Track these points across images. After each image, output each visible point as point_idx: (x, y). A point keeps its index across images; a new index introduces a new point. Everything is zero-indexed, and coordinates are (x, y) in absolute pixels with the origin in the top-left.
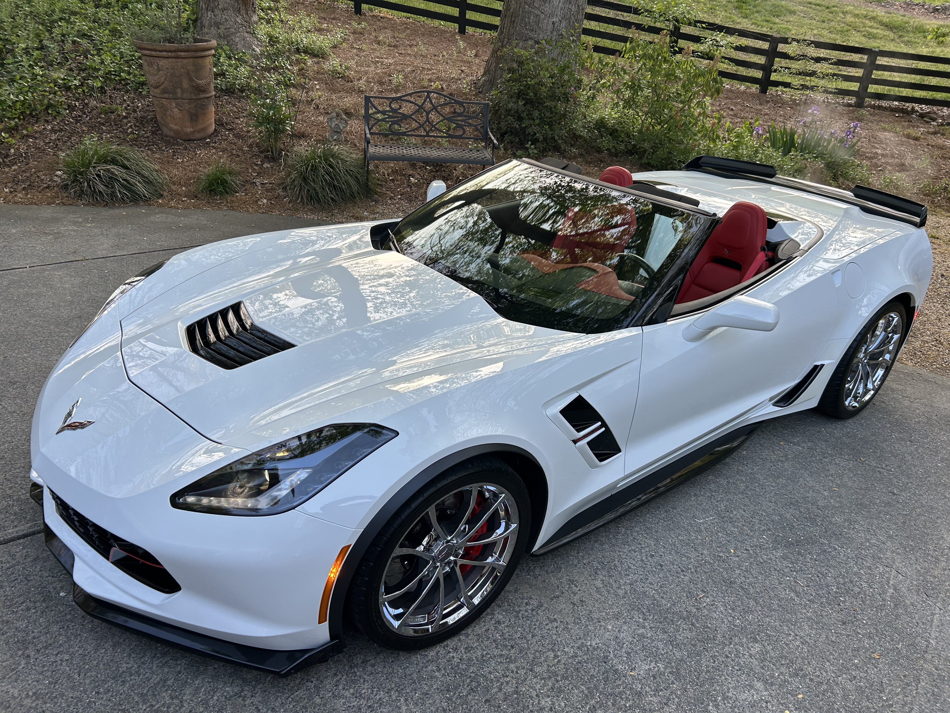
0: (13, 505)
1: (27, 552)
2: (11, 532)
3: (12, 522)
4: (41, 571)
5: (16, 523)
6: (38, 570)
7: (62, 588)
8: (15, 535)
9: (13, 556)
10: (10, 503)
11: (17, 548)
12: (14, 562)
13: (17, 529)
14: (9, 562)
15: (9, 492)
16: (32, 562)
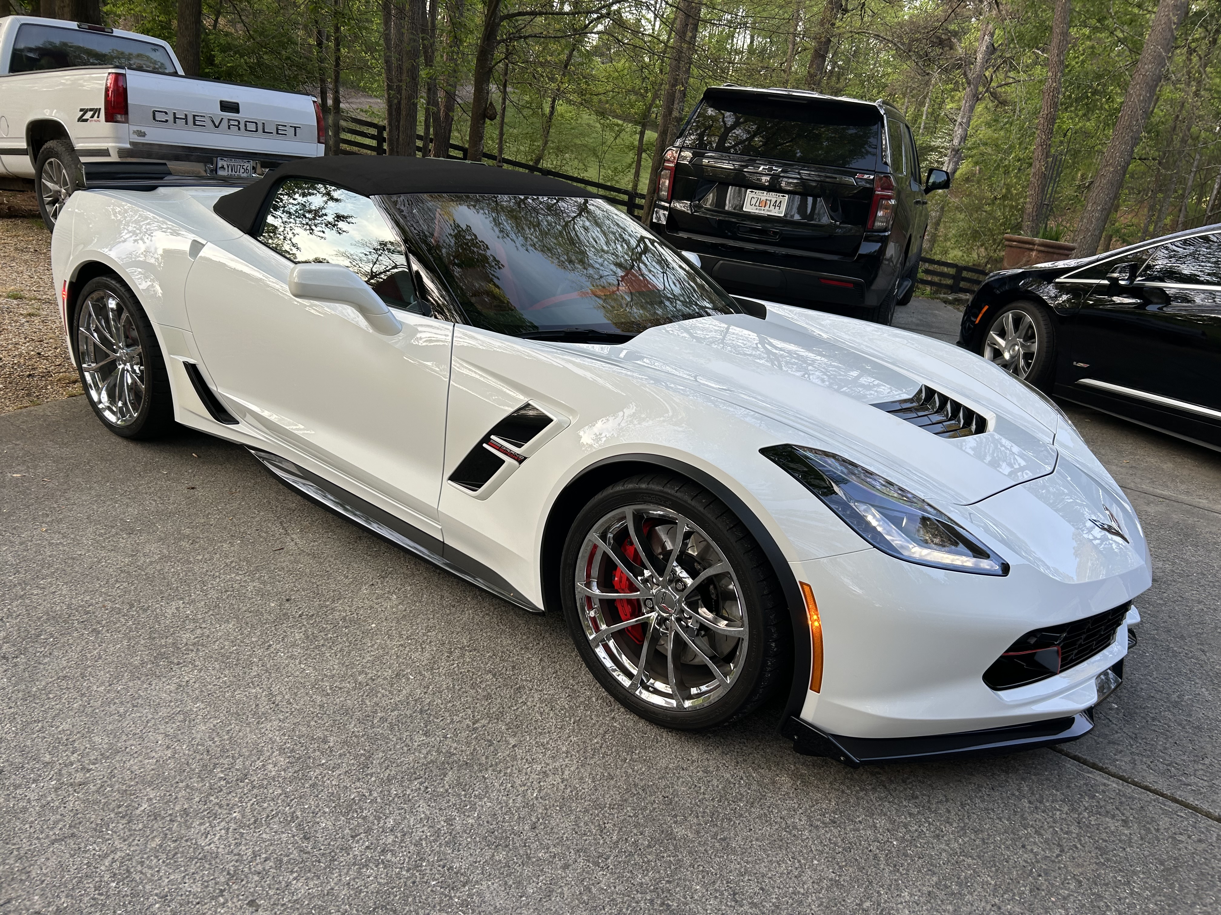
0: (1086, 809)
1: (1115, 755)
2: (1114, 784)
3: (1104, 792)
4: (1117, 732)
5: (1102, 788)
6: (1119, 735)
7: (1111, 709)
8: (1112, 779)
9: (1134, 762)
10: (1086, 815)
11: (1123, 765)
12: (1137, 758)
13: (1106, 781)
14: (1141, 761)
15: (1074, 829)
16: (1118, 744)
